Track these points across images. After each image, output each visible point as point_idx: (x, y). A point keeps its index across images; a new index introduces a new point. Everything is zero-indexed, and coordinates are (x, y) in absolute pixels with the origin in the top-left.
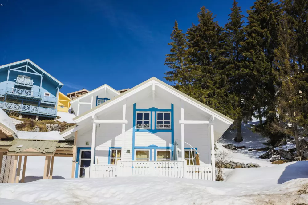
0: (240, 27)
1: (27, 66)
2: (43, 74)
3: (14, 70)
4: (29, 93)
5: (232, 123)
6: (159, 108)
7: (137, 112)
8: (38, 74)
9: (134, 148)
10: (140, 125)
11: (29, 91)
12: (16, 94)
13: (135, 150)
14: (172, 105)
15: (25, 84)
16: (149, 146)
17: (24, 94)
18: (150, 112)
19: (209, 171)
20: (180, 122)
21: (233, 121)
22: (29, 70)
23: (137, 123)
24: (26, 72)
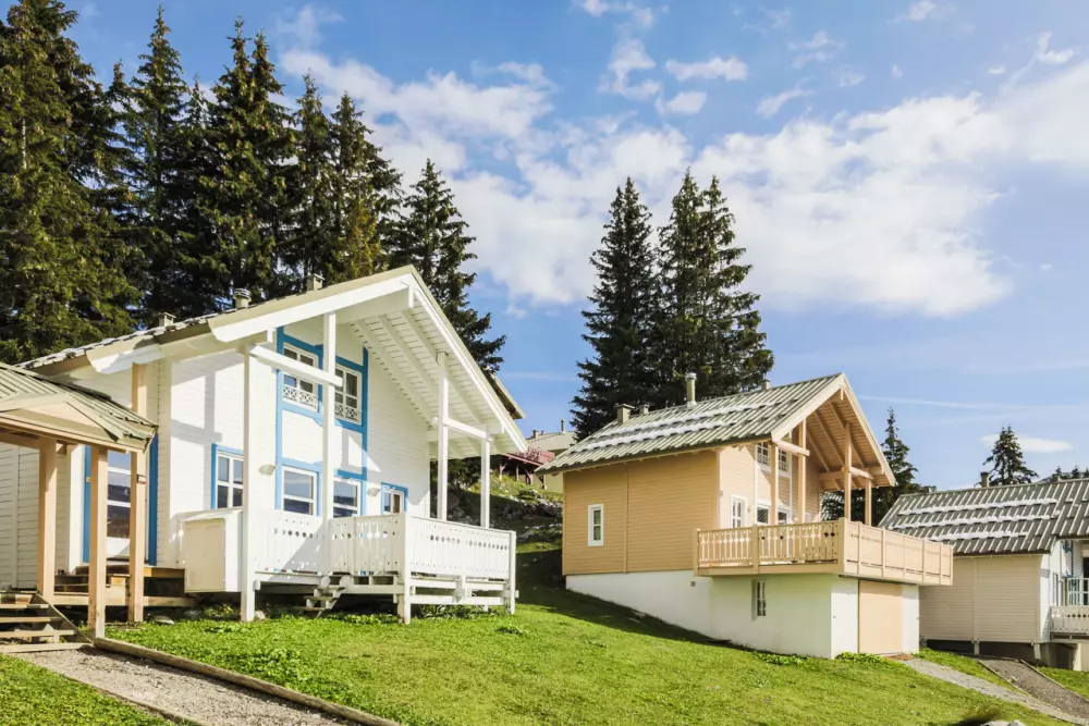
7: (286, 346)
9: (280, 460)
10: (294, 391)
13: (283, 469)
14: (366, 354)
16: (315, 464)
18: (317, 357)
23: (285, 382)
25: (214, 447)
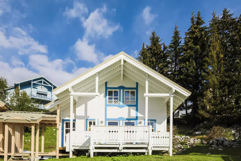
0: (178, 46)
1: (43, 80)
2: (53, 85)
3: (35, 82)
4: (45, 97)
5: (190, 95)
6: (126, 87)
7: (108, 90)
8: (50, 86)
9: (106, 119)
10: (111, 101)
11: (46, 96)
12: (38, 98)
13: (107, 121)
14: (137, 84)
15: (43, 92)
16: (118, 118)
17: (43, 98)
18: (119, 90)
19: (167, 137)
20: (145, 95)
21: (191, 93)
22: (44, 83)
23: (109, 99)
24: (43, 84)
25: (87, 119)
